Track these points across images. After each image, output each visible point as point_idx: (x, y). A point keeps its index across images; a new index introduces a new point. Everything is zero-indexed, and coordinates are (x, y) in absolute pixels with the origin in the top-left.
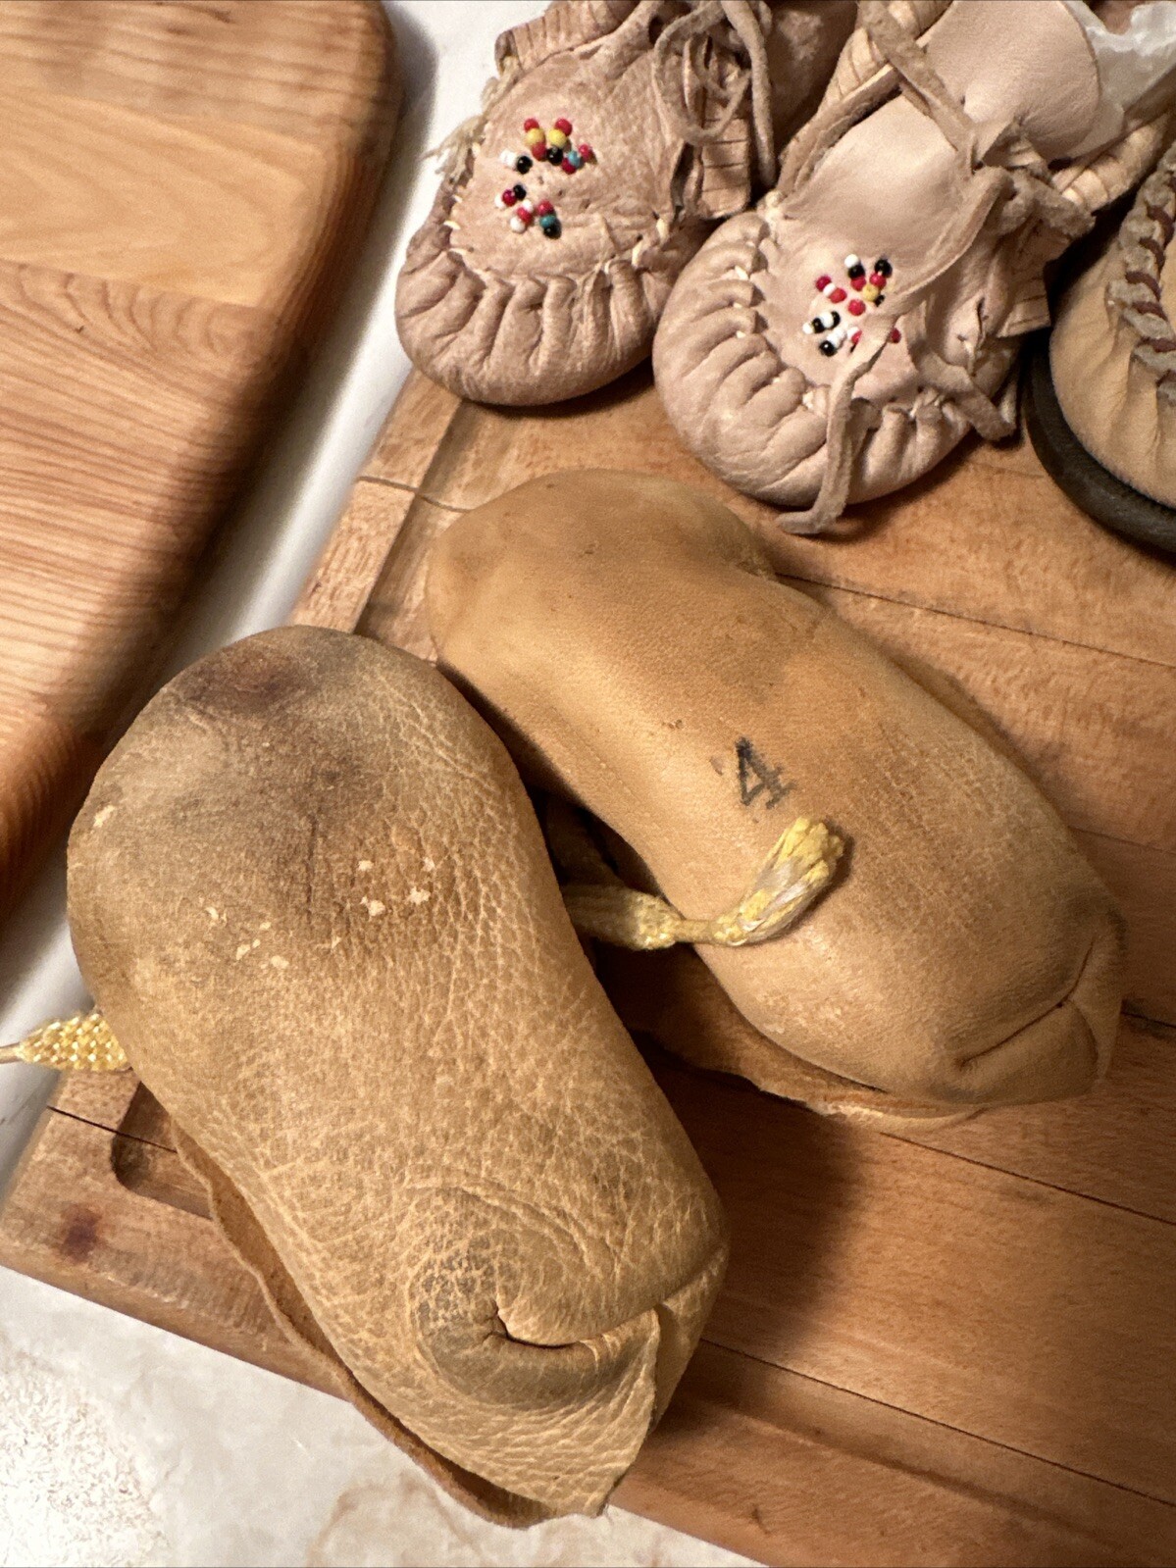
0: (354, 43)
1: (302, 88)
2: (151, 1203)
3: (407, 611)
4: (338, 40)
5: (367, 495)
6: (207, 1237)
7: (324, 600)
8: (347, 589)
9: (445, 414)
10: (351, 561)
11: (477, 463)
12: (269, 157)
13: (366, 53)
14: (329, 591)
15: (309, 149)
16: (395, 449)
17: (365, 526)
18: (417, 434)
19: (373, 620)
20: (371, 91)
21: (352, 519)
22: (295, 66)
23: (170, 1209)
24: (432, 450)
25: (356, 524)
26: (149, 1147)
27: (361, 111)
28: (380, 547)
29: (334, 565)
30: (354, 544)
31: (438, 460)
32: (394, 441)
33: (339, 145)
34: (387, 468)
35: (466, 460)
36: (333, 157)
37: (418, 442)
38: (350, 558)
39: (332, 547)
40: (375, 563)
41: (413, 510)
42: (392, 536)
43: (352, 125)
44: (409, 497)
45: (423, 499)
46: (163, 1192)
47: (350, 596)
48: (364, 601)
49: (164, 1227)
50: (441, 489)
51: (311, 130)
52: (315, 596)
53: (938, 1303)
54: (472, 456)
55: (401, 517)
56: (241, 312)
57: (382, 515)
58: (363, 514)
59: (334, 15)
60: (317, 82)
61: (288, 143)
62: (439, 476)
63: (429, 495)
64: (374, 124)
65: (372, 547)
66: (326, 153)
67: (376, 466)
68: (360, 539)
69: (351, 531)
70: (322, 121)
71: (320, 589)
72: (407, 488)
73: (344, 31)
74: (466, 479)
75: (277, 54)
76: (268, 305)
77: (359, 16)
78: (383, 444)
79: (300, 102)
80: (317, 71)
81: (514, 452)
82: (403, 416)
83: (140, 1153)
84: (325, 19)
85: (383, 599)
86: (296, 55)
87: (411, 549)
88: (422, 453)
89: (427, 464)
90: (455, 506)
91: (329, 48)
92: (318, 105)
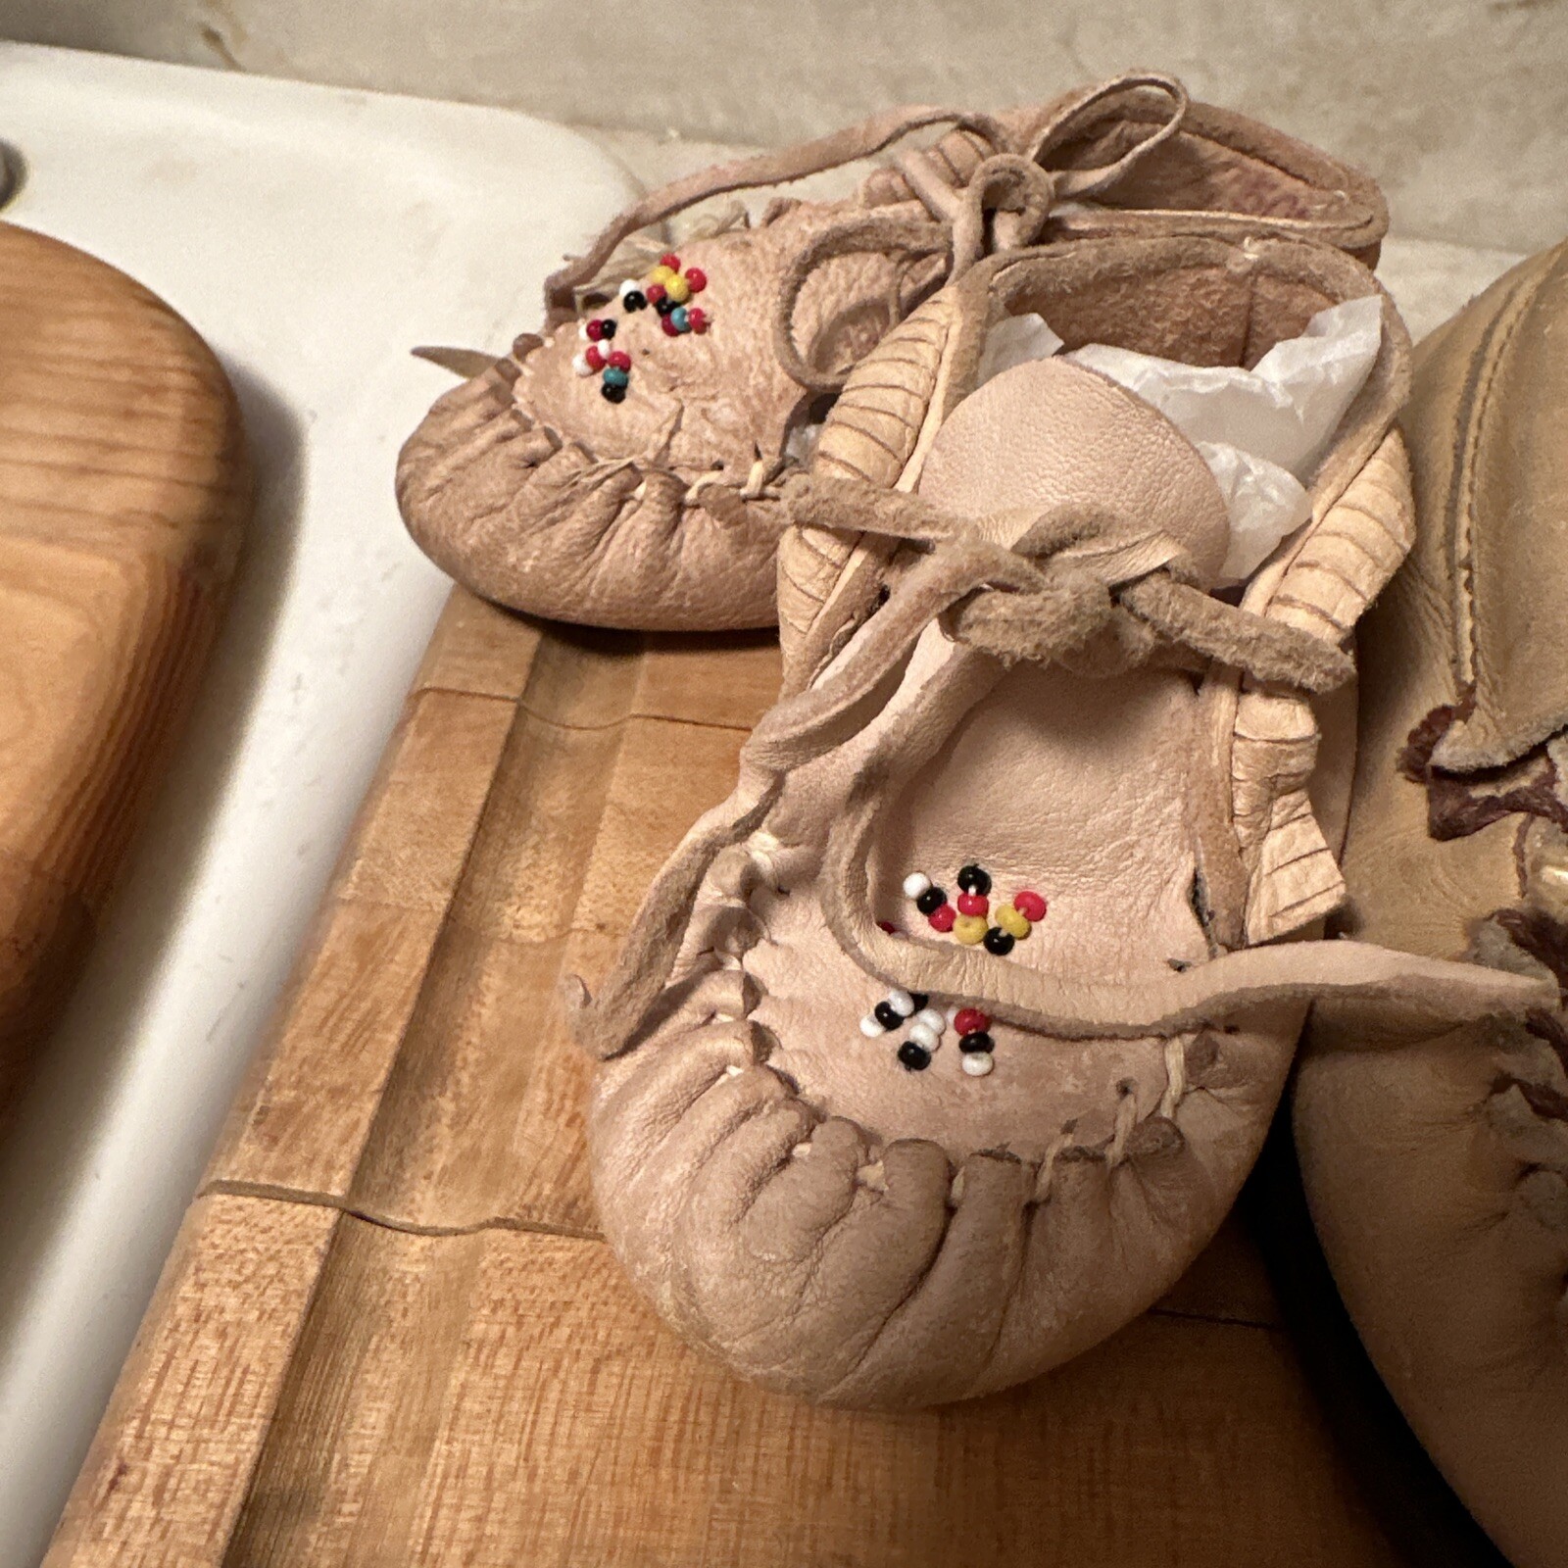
0: (173, 407)
1: (83, 471)
3: (341, 1495)
4: (144, 403)
5: (232, 1225)
7: (141, 1508)
8: (198, 1470)
9: (388, 1028)
11: (460, 1122)
13: (193, 420)
14: (150, 1482)
16: (290, 1111)
17: (232, 1301)
19: (262, 1536)
20: (208, 474)
21: (201, 1286)
22: (63, 440)
24: (370, 1106)
25: (210, 1300)
27: (192, 503)
29: (164, 1410)
30: (209, 1348)
31: (380, 1126)
32: (288, 1095)
33: (151, 557)
34: (272, 1160)
35: (434, 1117)
36: (141, 575)
37: (336, 1093)
38: (201, 1388)
40: (259, 1390)
41: (338, 1241)
42: (293, 1317)
44: (326, 1219)
45: (356, 1219)
47: (202, 1488)
48: (236, 1496)
50: (392, 1188)
52: (116, 1503)
54: (447, 1105)
55: (313, 1271)
57: (271, 1269)
58: (228, 1273)
59: (140, 369)
60: (109, 461)
62: (388, 1162)
63: (367, 1207)
64: (211, 521)
65: (250, 1352)
66: (128, 569)
67: (250, 1158)
68: (222, 1334)
69: (198, 1317)
70: (118, 521)
71: (133, 1478)
72: (319, 1200)
73: (157, 391)
74: (440, 1160)
75: (31, 421)
77: (182, 370)
79: (76, 492)
80: (113, 447)
84: (123, 375)
86: (67, 423)
87: (337, 1340)
88: (344, 1120)
89: (359, 1139)
90: (422, 1222)
91: (129, 415)
92: (106, 496)
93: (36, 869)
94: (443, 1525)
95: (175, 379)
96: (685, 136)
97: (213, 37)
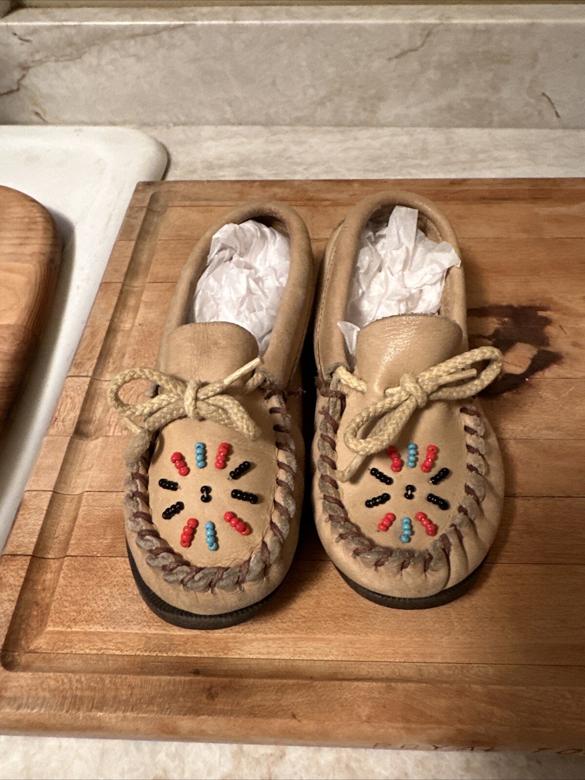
0: (40, 227)
1: (21, 244)
2: (21, 674)
3: (95, 420)
4: (33, 226)
5: (71, 382)
6: (49, 680)
7: (60, 423)
8: (69, 418)
9: (98, 347)
10: (69, 406)
12: (10, 270)
13: (45, 229)
14: (62, 419)
15: (27, 265)
16: (80, 363)
17: (72, 393)
18: (89, 356)
19: (82, 427)
20: (50, 242)
21: (66, 392)
22: (17, 238)
23: (30, 674)
24: (95, 361)
25: (68, 393)
26: (17, 653)
27: (47, 249)
28: (79, 400)
29: (62, 410)
30: (69, 401)
31: (97, 364)
32: (79, 361)
33: (39, 262)
34: (77, 371)
35: (109, 363)
36: (38, 266)
37: (88, 359)
39: (60, 404)
40: (79, 405)
41: (91, 384)
42: (84, 394)
43: (44, 254)
44: (89, 379)
45: (94, 379)
46: (26, 668)
47: (70, 420)
48: (76, 421)
49: (29, 681)
50: (101, 374)
51: (29, 258)
52: (56, 423)
53: (344, 615)
54: (111, 360)
55: (87, 387)
56: (8, 326)
57: (79, 388)
58: (71, 389)
59: (29, 218)
60: (27, 242)
61: (18, 265)
62: (99, 370)
63: (95, 377)
64: (53, 253)
65: (77, 400)
66: (35, 265)
67: (73, 371)
68: (71, 398)
69: (67, 396)
70: (31, 255)
71: (58, 420)
72: (87, 376)
73: (35, 223)
74: (110, 369)
75: (8, 235)
76: (19, 323)
77: (40, 217)
78: (76, 363)
79: (20, 250)
80: (27, 238)
81: (127, 356)
82: (81, 351)
83: (13, 656)
84: (27, 220)
85: (84, 418)
86: (16, 234)
87: (93, 398)
88: (91, 363)
89: (94, 366)
90: (107, 379)
91: (30, 230)
92: (28, 250)
93: (25, 328)
94: (112, 420)
95: (39, 219)
96: (175, 125)
97: (37, 114)
